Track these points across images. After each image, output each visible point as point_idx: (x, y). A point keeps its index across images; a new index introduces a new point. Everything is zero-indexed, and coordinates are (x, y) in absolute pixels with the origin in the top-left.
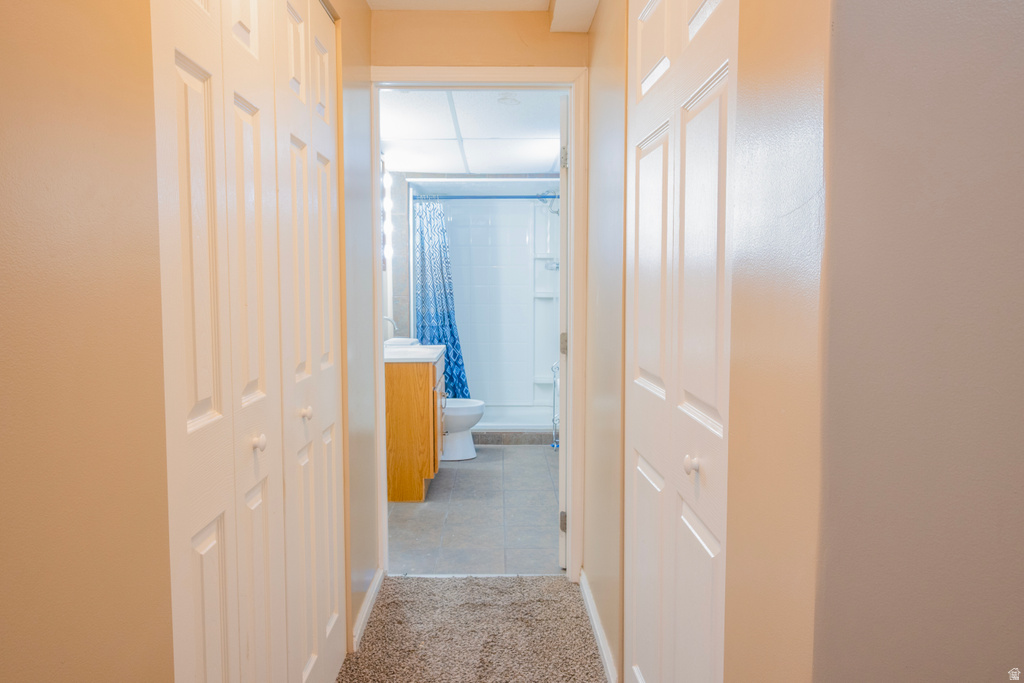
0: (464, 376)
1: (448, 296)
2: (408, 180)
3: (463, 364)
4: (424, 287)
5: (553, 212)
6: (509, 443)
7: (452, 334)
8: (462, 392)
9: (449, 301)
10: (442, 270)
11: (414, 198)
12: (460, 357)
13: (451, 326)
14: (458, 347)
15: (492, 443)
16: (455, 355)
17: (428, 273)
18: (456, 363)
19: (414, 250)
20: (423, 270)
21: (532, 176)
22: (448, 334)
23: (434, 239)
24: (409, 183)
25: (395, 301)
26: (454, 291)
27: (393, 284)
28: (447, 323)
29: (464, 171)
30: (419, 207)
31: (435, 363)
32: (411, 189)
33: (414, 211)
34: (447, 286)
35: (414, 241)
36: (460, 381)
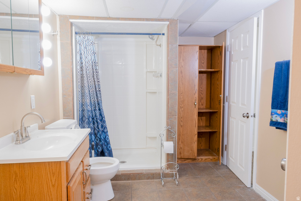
0: (108, 139)
1: (97, 92)
2: (71, 20)
3: (107, 132)
4: (82, 87)
5: (157, 45)
6: (135, 179)
7: (101, 115)
8: (107, 148)
9: (99, 95)
10: (93, 77)
11: (76, 33)
12: (105, 128)
13: (99, 110)
14: (104, 122)
15: (125, 180)
16: (102, 126)
17: (85, 79)
18: (103, 131)
19: (76, 64)
20: (82, 77)
21: (147, 20)
22: (98, 114)
23: (88, 58)
24: (72, 24)
25: (64, 95)
26: (101, 89)
27: (62, 85)
28: (97, 108)
29: (106, 16)
30: (80, 38)
31: (67, 163)
32: (74, 27)
33: (76, 41)
34: (97, 86)
35: (76, 59)
36: (106, 141)
